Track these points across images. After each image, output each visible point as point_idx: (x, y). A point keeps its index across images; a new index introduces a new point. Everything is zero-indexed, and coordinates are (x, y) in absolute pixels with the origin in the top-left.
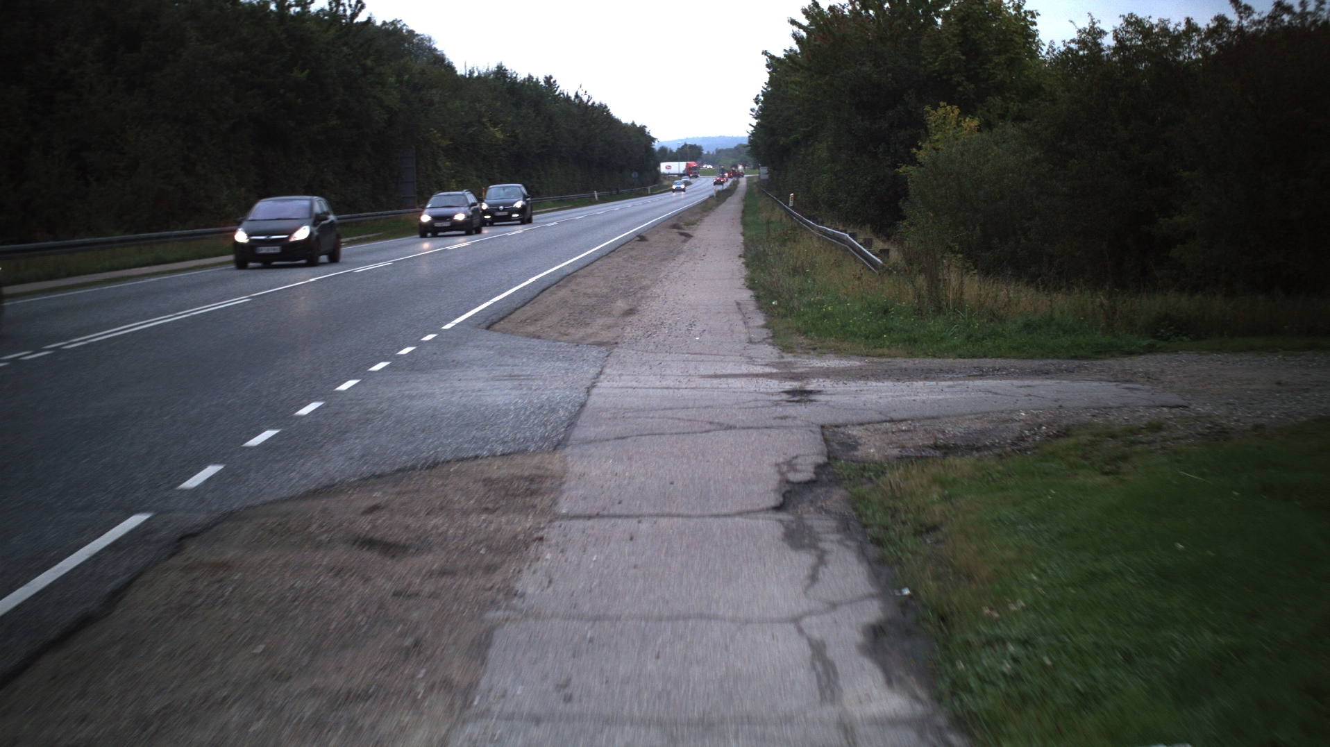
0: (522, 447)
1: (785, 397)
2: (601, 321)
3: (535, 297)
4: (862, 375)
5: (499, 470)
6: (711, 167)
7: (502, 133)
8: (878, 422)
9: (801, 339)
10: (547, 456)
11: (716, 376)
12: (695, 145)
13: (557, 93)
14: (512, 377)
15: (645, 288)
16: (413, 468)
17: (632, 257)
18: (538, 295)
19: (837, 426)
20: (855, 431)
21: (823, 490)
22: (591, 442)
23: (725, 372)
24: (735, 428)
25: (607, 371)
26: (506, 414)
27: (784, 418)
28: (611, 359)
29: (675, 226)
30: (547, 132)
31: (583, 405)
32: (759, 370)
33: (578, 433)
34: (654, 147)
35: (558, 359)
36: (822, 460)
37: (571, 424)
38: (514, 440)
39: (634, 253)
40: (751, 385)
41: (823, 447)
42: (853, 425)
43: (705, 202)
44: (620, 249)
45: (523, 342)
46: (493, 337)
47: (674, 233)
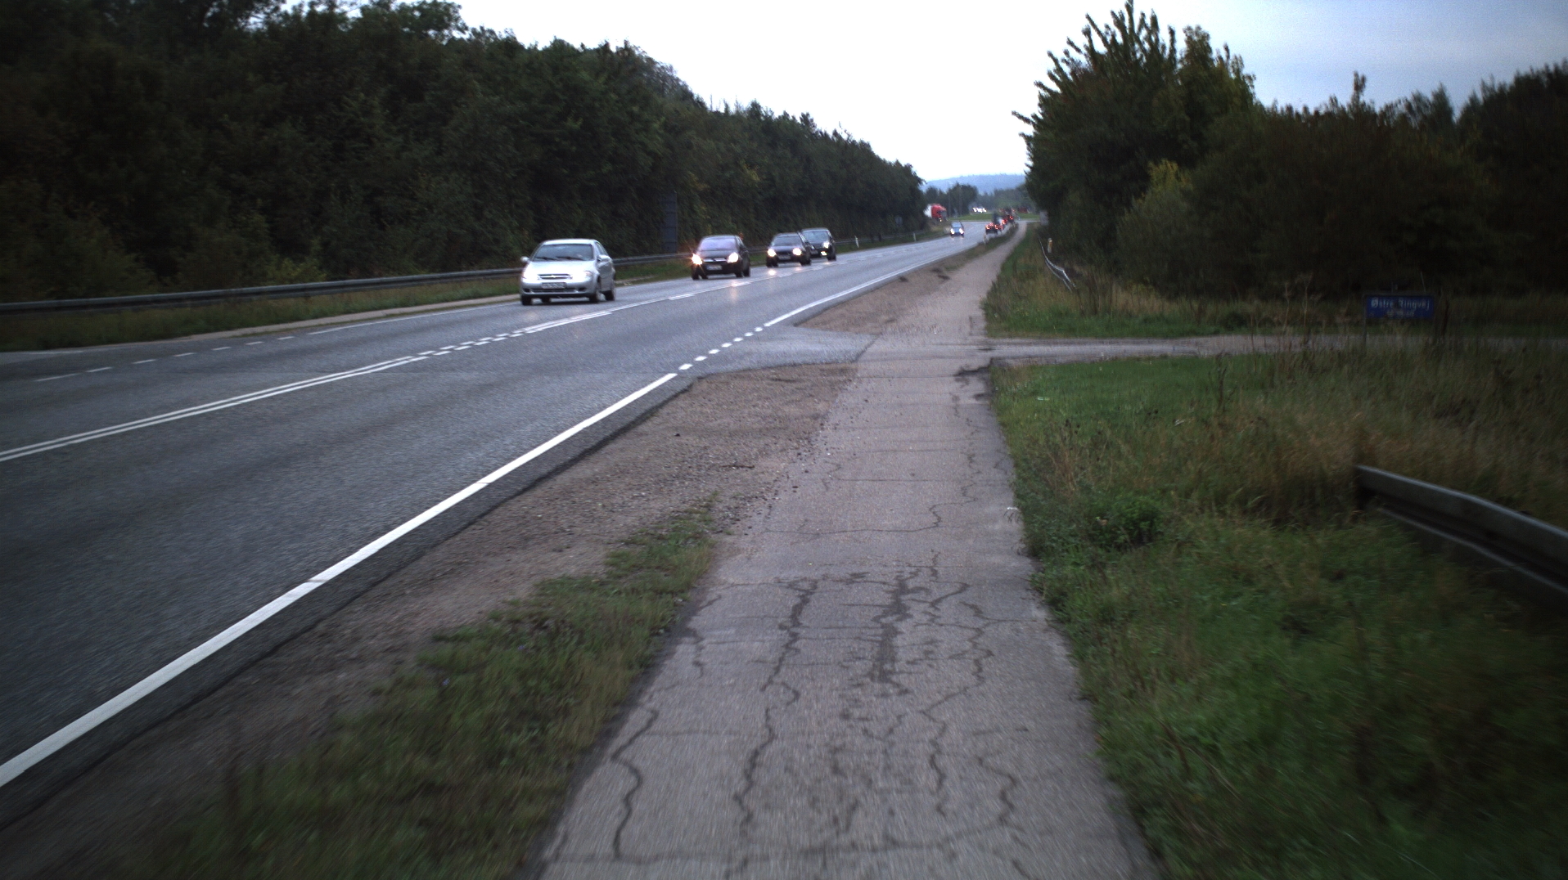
0: (834, 361)
1: (977, 350)
2: (870, 325)
3: (821, 313)
6: (984, 211)
7: (758, 176)
9: (1005, 332)
10: (848, 364)
11: (941, 344)
12: (969, 185)
13: (814, 132)
14: (819, 342)
15: (903, 309)
16: (785, 365)
17: (893, 292)
19: (999, 358)
21: (980, 373)
22: (869, 361)
23: (946, 343)
24: (943, 358)
25: (876, 342)
26: (823, 352)
27: (973, 355)
28: (878, 338)
29: (936, 270)
31: (864, 351)
32: (969, 342)
33: (863, 358)
34: (921, 188)
35: (845, 337)
36: (983, 366)
37: (859, 356)
38: (830, 359)
39: (895, 290)
40: (961, 347)
41: (988, 363)
42: (1008, 358)
43: (973, 249)
44: (883, 287)
46: (801, 329)
47: (934, 277)
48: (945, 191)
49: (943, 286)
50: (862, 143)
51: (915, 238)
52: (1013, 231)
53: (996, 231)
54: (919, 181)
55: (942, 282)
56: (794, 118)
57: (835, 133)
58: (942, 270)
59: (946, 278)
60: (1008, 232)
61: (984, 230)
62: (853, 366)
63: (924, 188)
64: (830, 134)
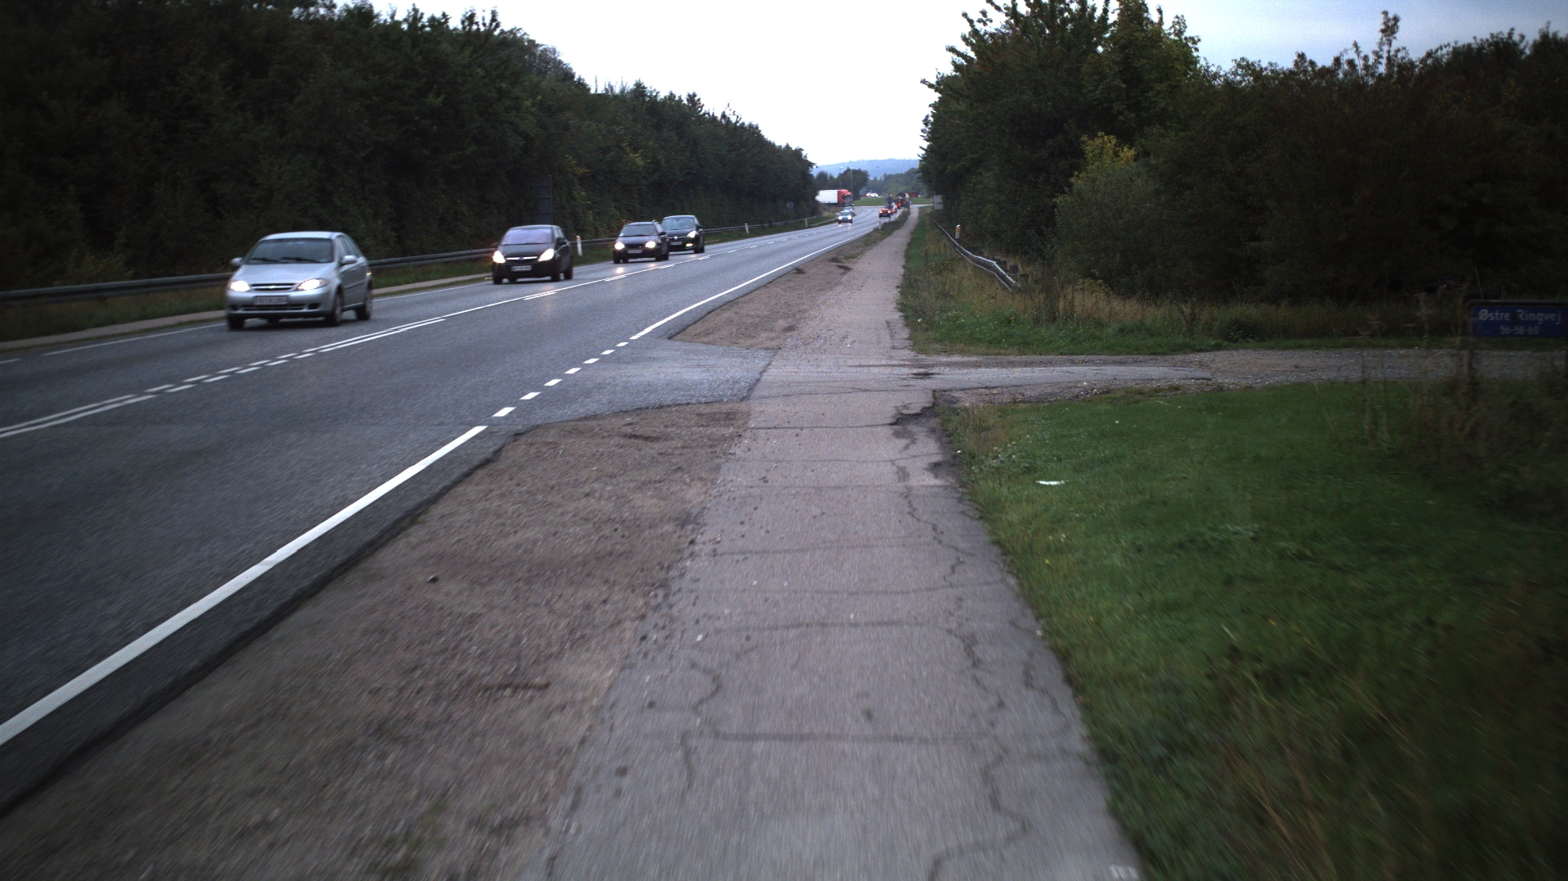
0: (719, 399)
1: (911, 376)
2: (764, 335)
3: (703, 318)
4: (977, 365)
5: (703, 409)
6: (877, 195)
7: (643, 159)
8: (975, 389)
9: (938, 346)
10: (736, 404)
11: (860, 366)
12: (860, 170)
13: (701, 113)
14: (698, 366)
15: (804, 311)
16: (647, 408)
17: (790, 287)
18: (705, 316)
19: (944, 391)
20: (957, 394)
21: (925, 419)
22: (766, 397)
23: (867, 364)
24: (870, 391)
25: (774, 363)
26: (702, 384)
27: (908, 386)
28: (776, 357)
29: (834, 260)
30: (692, 157)
31: (758, 380)
32: (896, 362)
33: (757, 393)
34: (811, 173)
35: (733, 357)
36: (927, 405)
37: (751, 389)
38: (712, 395)
39: (791, 284)
40: (888, 370)
41: (932, 400)
42: (957, 390)
43: (869, 235)
44: (777, 280)
45: (702, 347)
46: (676, 344)
47: (833, 266)
48: (836, 176)
49: (845, 277)
50: (751, 126)
51: (807, 225)
52: (905, 216)
53: (889, 216)
54: (811, 165)
55: (843, 274)
56: (680, 97)
57: (724, 116)
58: (841, 259)
59: (847, 269)
60: (900, 217)
61: (877, 215)
62: (743, 407)
63: (814, 172)
64: (718, 115)
